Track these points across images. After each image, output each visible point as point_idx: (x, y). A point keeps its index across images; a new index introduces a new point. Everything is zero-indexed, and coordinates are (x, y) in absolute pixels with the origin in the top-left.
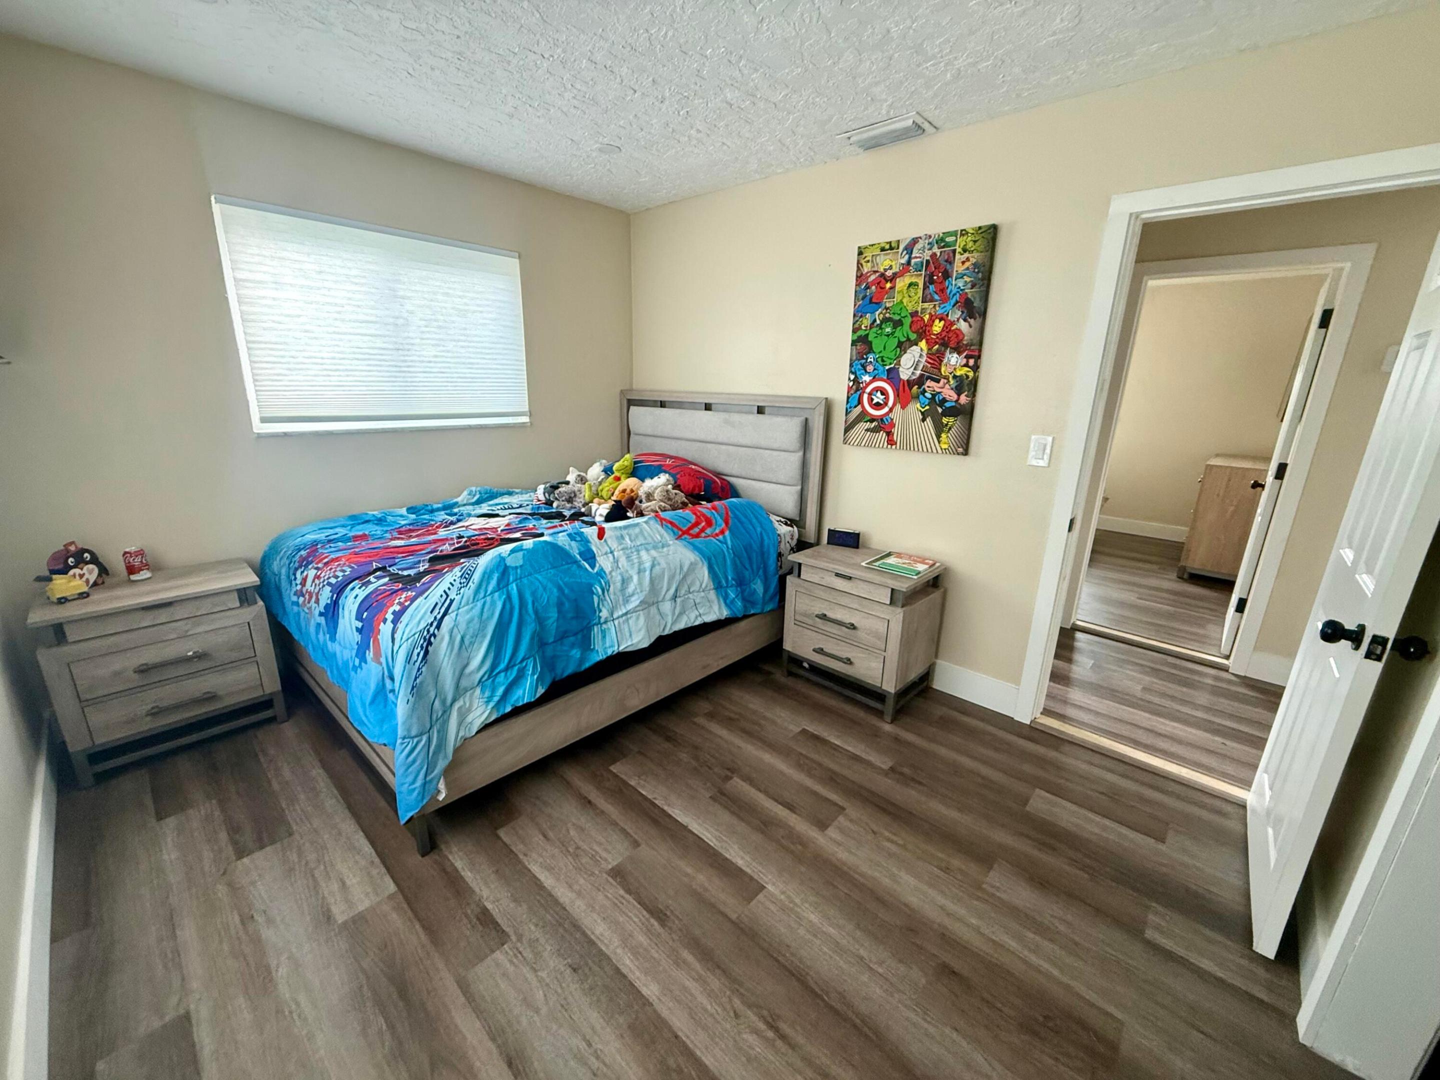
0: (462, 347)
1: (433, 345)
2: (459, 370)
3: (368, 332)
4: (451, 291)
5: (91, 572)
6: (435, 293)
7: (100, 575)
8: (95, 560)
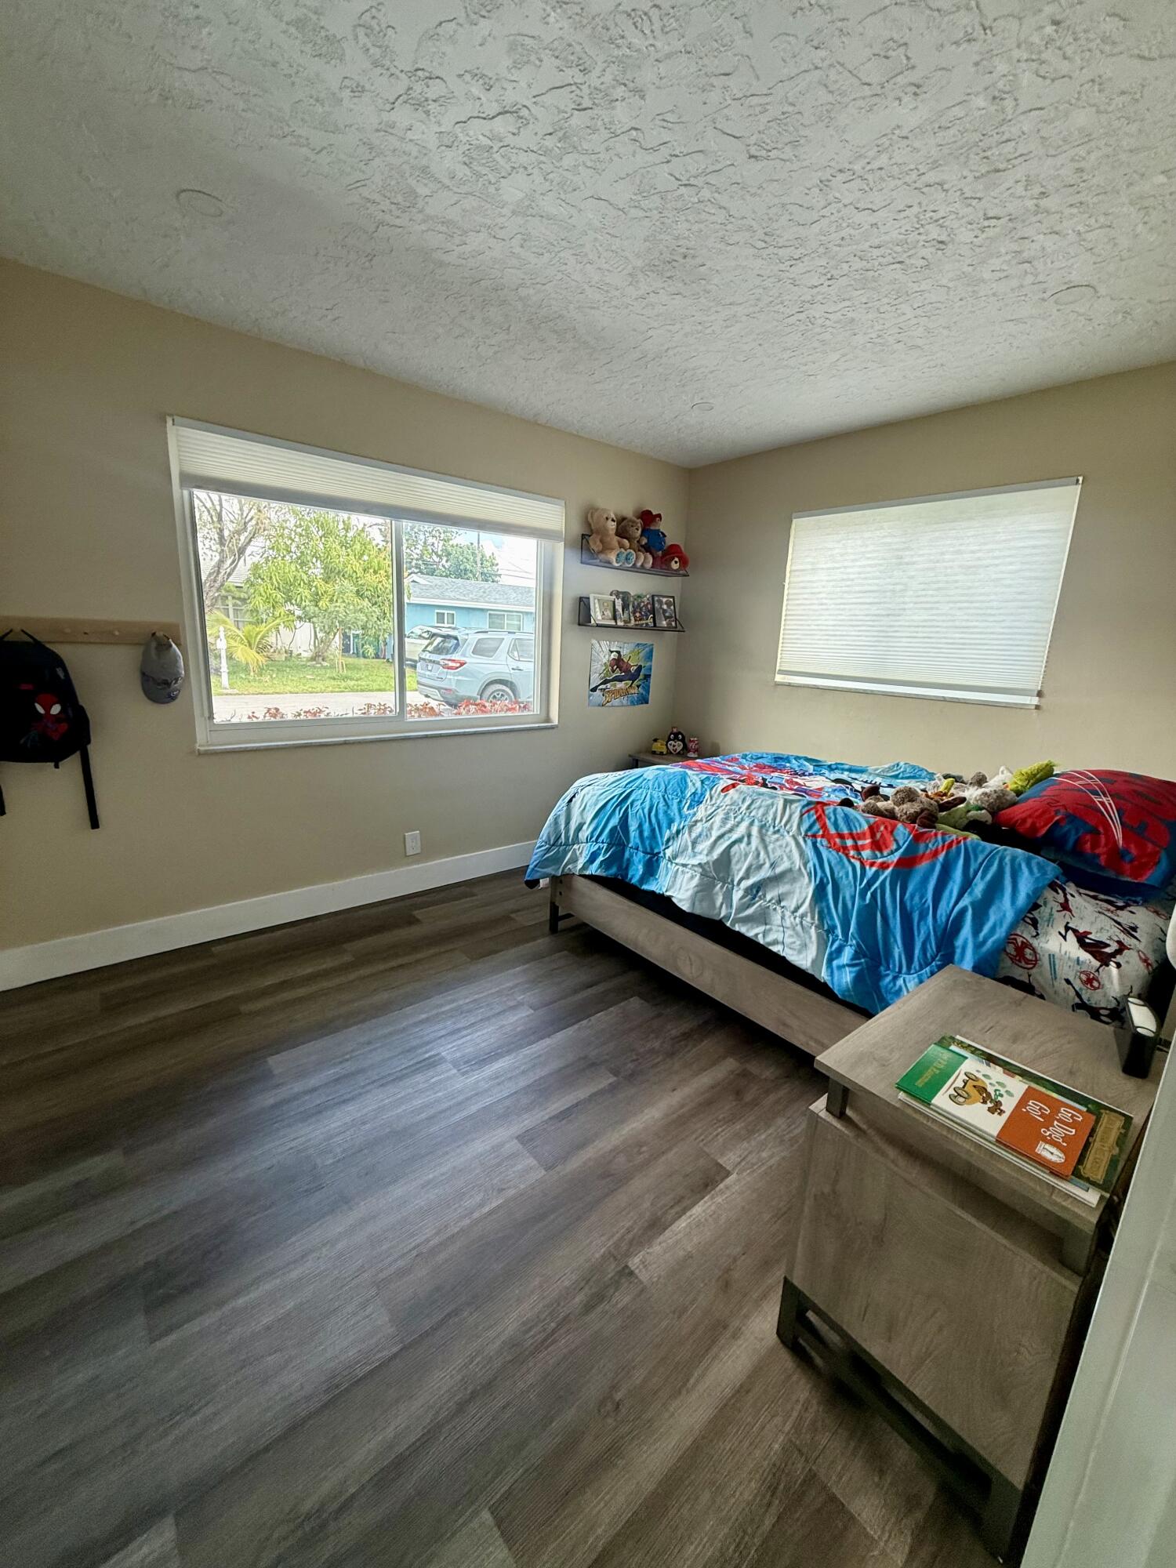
0: (960, 609)
1: (925, 609)
2: (949, 635)
3: (868, 601)
4: (963, 548)
5: (679, 746)
6: (943, 554)
7: (682, 750)
8: (683, 740)
